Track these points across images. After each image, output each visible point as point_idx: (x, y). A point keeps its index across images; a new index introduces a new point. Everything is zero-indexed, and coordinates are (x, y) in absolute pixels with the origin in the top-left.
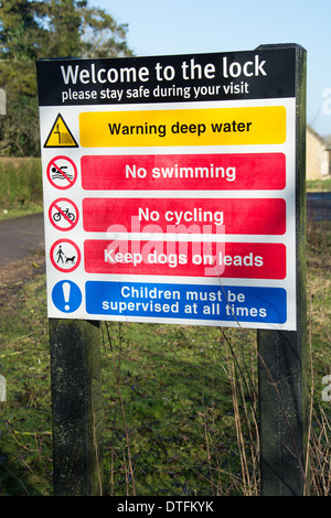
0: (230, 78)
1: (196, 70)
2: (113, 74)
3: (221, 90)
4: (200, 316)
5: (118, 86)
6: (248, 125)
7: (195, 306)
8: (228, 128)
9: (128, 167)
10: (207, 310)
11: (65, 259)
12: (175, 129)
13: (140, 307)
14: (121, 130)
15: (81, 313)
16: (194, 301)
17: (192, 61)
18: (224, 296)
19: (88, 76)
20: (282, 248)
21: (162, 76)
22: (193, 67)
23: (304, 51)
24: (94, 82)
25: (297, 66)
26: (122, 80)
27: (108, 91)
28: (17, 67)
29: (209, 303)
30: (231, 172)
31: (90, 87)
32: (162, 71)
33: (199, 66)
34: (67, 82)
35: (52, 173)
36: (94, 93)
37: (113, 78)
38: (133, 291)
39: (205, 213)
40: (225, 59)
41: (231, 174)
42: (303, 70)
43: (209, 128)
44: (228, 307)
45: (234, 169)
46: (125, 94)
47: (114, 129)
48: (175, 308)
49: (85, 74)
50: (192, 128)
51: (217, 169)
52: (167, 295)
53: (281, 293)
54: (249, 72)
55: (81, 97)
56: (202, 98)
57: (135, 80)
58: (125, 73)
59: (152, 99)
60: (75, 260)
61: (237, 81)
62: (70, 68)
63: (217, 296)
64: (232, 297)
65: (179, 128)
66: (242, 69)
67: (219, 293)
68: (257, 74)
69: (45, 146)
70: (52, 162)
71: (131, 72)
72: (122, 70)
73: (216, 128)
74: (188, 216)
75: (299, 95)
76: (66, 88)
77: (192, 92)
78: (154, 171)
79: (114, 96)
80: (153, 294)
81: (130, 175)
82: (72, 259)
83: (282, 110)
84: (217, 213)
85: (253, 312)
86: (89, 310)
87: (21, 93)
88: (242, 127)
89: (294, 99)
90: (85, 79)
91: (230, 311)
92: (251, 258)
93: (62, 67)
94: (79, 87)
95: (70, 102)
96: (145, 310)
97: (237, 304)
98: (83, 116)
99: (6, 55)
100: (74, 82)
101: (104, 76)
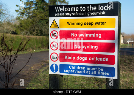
0: (100, 10)
1: (91, 8)
2: (69, 9)
3: (98, 14)
4: (91, 74)
5: (70, 12)
6: (105, 23)
7: (89, 72)
8: (99, 23)
9: (72, 34)
10: (92, 73)
11: (54, 58)
12: (85, 24)
13: (74, 71)
14: (71, 24)
15: (58, 73)
16: (89, 70)
17: (90, 6)
18: (97, 69)
19: (62, 9)
20: (114, 56)
21: (82, 9)
22: (90, 7)
23: (121, 4)
24: (64, 11)
25: (119, 7)
26: (71, 11)
27: (67, 13)
28: (39, 12)
29: (93, 71)
30: (100, 35)
31: (63, 12)
32: (82, 8)
33: (92, 7)
34: (56, 11)
35: (51, 35)
36: (64, 14)
37: (69, 10)
38: (72, 67)
39: (93, 46)
40: (99, 5)
41: (100, 36)
42: (120, 9)
43: (94, 24)
44: (98, 72)
45: (101, 35)
46: (72, 14)
47: (69, 23)
48: (84, 72)
49: (61, 9)
50: (90, 23)
51: (96, 35)
52: (82, 68)
53: (113, 69)
54: (105, 9)
55: (60, 15)
56: (93, 16)
57: (75, 11)
58: (72, 9)
59: (79, 16)
60: (57, 58)
61: (102, 11)
62: (57, 7)
63: (95, 69)
64: (100, 69)
65: (86, 24)
66: (104, 8)
67: (96, 68)
68: (108, 9)
69: (50, 28)
70: (52, 32)
71: (74, 9)
72: (71, 8)
73: (96, 24)
74: (88, 47)
75: (119, 15)
76: (56, 12)
77: (90, 14)
78: (79, 35)
79: (69, 15)
80: (78, 68)
81: (72, 36)
82: (56, 58)
83: (114, 19)
84: (96, 46)
85: (105, 74)
86: (60, 72)
87: (40, 19)
88: (103, 23)
89: (118, 16)
90: (61, 10)
91: (99, 73)
92: (105, 59)
93: (56, 7)
94: (60, 12)
95: (57, 16)
96: (76, 72)
97: (101, 71)
98: (60, 20)
99: (36, 9)
100: (59, 11)
101: (66, 9)
